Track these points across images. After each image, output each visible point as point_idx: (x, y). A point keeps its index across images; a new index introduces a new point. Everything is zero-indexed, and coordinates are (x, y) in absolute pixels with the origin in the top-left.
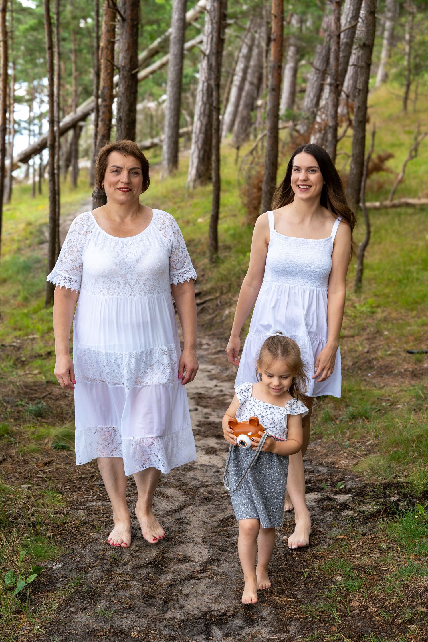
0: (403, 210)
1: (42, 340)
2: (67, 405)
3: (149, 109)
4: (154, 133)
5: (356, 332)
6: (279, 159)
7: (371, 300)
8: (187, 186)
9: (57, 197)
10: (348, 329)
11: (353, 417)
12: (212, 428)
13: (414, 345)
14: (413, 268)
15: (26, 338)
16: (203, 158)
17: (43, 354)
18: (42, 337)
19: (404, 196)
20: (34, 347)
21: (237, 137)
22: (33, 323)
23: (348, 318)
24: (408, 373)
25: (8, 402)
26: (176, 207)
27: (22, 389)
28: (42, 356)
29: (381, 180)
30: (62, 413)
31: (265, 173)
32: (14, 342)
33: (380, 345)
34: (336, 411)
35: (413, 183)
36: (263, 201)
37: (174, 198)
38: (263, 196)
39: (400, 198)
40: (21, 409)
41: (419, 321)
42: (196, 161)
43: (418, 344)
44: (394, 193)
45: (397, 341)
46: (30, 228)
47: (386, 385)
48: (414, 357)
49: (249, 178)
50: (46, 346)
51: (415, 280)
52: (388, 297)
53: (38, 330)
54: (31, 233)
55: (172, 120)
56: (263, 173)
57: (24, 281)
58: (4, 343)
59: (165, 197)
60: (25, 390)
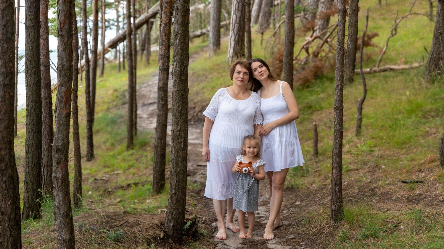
0: (387, 73)
1: (124, 175)
2: (140, 231)
3: (199, 9)
4: (203, 25)
5: (360, 166)
6: (296, 39)
7: (369, 142)
8: (227, 61)
9: (134, 71)
10: (353, 164)
11: (366, 237)
12: (253, 245)
13: (407, 176)
14: (400, 117)
15: (112, 173)
16: (238, 41)
17: (124, 186)
18: (124, 172)
19: (387, 64)
20: (118, 180)
21: (261, 25)
22: (118, 162)
23: (353, 155)
24: (404, 199)
25: (93, 230)
26: (219, 76)
27: (105, 218)
28: (123, 187)
29: (369, 53)
30: (135, 238)
31: (285, 49)
32: (103, 177)
33: (379, 177)
34: (351, 232)
35: (393, 54)
36: (283, 70)
37: (218, 69)
38: (284, 66)
39: (384, 65)
40: (103, 235)
41: (409, 157)
42: (233, 43)
43: (409, 175)
44: (380, 61)
45: (393, 173)
46: (116, 94)
47: (389, 210)
48: (408, 186)
49: (273, 53)
50: (127, 179)
51: (402, 126)
52: (382, 138)
53: (121, 167)
54: (117, 97)
55: (215, 15)
56: (283, 49)
57: (112, 131)
58: (97, 177)
59: (212, 69)
60: (107, 219)
